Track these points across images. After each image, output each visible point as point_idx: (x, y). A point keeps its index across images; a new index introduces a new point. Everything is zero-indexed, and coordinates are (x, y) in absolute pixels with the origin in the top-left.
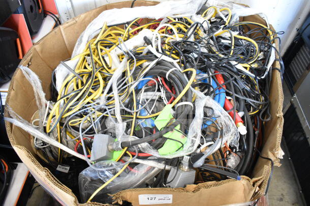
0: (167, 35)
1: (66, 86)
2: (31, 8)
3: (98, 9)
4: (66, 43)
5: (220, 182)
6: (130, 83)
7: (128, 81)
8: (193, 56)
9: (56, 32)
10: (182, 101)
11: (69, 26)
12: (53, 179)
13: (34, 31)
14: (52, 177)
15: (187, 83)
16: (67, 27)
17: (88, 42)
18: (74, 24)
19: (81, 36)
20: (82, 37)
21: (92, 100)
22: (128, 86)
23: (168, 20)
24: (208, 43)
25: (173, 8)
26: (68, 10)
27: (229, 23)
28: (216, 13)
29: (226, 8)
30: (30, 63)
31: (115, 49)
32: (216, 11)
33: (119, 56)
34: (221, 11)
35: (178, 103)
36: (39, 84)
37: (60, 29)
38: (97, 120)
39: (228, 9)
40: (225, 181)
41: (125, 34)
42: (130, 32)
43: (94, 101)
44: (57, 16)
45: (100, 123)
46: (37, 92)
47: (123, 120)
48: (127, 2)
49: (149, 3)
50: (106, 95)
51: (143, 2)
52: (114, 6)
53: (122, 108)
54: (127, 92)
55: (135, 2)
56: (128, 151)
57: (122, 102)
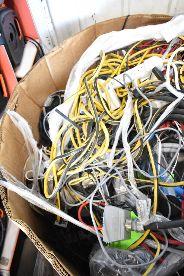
0: (181, 63)
1: (62, 136)
2: (11, 35)
3: (85, 31)
4: (52, 74)
6: (143, 135)
9: (41, 65)
11: (55, 55)
12: (62, 271)
13: (16, 63)
14: (61, 266)
16: (52, 57)
18: (60, 51)
19: (73, 70)
20: (75, 71)
21: (97, 158)
22: (141, 139)
23: (179, 39)
26: (49, 33)
30: (17, 105)
31: (111, 82)
33: (115, 90)
36: (30, 131)
37: (45, 60)
38: (104, 183)
41: (123, 63)
42: (129, 59)
43: (100, 161)
44: (38, 41)
45: (107, 185)
46: (28, 140)
47: (138, 185)
48: (119, 18)
49: (147, 17)
50: (115, 151)
51: (138, 16)
52: (104, 25)
53: (135, 170)
54: (140, 148)
55: (129, 17)
56: (152, 233)
57: (135, 160)
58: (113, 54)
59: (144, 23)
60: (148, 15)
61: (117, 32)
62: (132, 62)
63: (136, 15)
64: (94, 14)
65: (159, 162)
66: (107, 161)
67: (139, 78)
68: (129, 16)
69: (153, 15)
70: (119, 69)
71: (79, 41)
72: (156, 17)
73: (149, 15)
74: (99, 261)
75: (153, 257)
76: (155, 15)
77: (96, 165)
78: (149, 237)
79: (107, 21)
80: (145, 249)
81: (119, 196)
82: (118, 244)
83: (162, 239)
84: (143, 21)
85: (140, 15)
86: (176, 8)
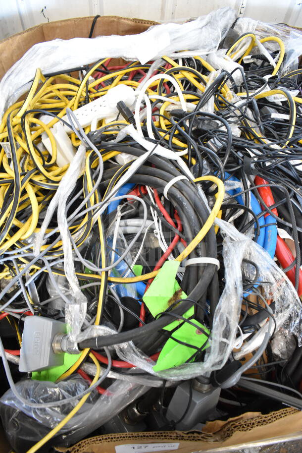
0: (163, 98)
5: (269, 416)
6: (92, 207)
7: (88, 202)
8: (214, 144)
10: (198, 255)
15: (208, 215)
17: (6, 110)
21: (18, 242)
22: (90, 212)
23: (164, 62)
24: (244, 116)
25: (174, 40)
27: (280, 70)
28: (253, 45)
29: (273, 37)
32: (253, 41)
33: (70, 135)
34: (262, 43)
35: (189, 257)
38: (30, 281)
39: (278, 39)
40: (278, 413)
41: (81, 91)
42: (90, 86)
43: (23, 246)
47: (81, 282)
48: (83, 18)
49: (126, 21)
50: (46, 231)
51: (113, 19)
52: (57, 27)
53: (76, 259)
54: (86, 226)
55: (98, 19)
56: (92, 353)
57: (77, 246)
58: (66, 76)
59: (122, 31)
60: (127, 19)
61: (64, 41)
62: (98, 92)
63: (109, 17)
64: (45, 8)
65: (114, 247)
66: (33, 247)
67: (100, 117)
68: (98, 16)
69: (135, 20)
70: (75, 101)
71: (15, 49)
72: (140, 24)
73: (130, 19)
74: (6, 402)
75: (89, 386)
76: (139, 20)
77: (19, 253)
78: (88, 360)
79: (62, 21)
80: (81, 377)
81: (54, 300)
82: (46, 374)
83: (103, 361)
84: (121, 29)
85: (115, 17)
86: (173, 13)
